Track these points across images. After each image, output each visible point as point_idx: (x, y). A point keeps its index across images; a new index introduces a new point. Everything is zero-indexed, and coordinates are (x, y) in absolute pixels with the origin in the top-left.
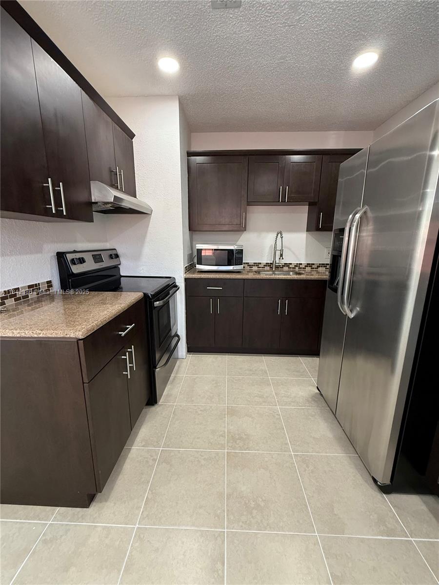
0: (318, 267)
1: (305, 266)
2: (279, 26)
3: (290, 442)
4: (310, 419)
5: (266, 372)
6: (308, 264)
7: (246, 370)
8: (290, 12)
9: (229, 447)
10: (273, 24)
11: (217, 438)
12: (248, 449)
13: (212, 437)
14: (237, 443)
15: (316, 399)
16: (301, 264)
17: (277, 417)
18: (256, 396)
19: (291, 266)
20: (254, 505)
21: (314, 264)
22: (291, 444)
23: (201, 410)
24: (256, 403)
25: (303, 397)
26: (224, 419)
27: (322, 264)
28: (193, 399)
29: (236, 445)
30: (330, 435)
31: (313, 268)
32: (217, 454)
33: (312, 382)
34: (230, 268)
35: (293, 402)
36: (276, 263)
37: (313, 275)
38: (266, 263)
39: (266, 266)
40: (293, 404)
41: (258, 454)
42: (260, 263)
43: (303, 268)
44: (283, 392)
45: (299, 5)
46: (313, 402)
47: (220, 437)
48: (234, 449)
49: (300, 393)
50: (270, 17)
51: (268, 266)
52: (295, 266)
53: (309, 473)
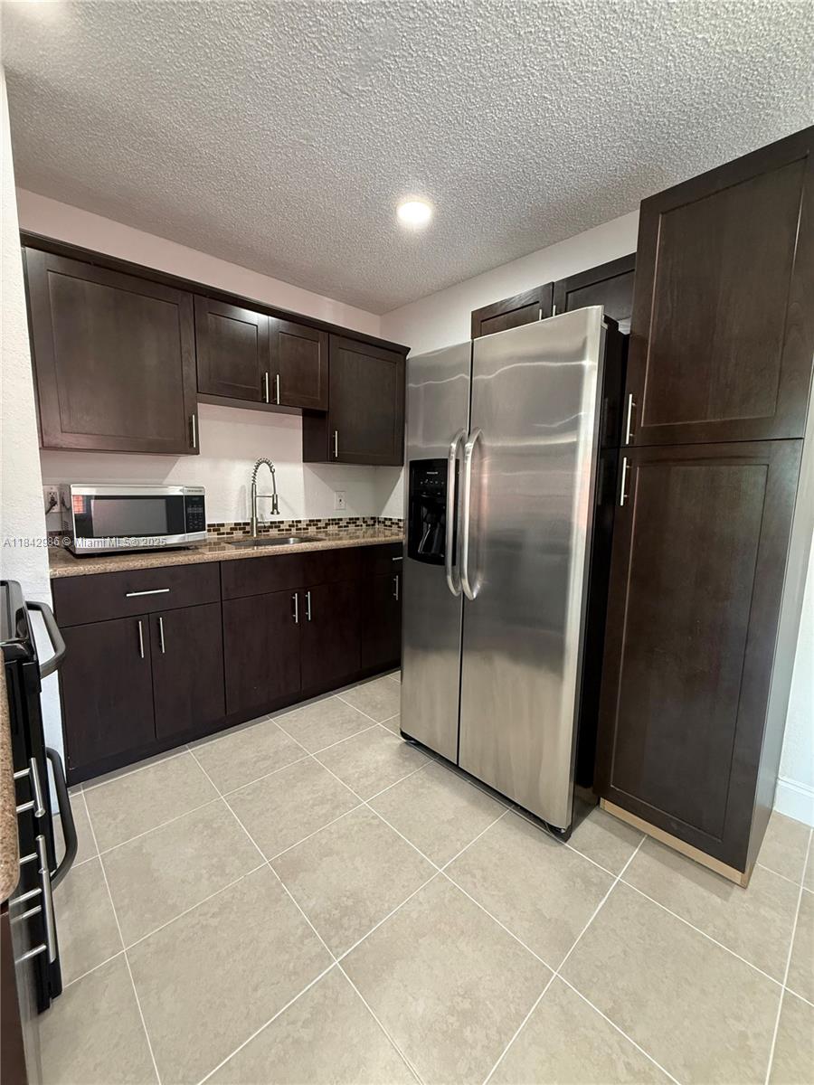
0: (327, 525)
1: (307, 525)
2: (326, 80)
3: (425, 854)
4: (422, 793)
5: (298, 748)
6: (310, 521)
7: (255, 763)
8: (354, 69)
9: (337, 947)
10: (318, 68)
11: (300, 949)
12: (373, 921)
13: (287, 957)
14: (346, 926)
15: (407, 756)
16: (300, 522)
17: (375, 822)
18: (314, 805)
19: (282, 527)
20: (458, 1020)
21: (320, 521)
22: (429, 856)
23: (214, 915)
24: (322, 820)
25: (388, 762)
26: (283, 896)
27: (333, 520)
28: (170, 902)
29: (346, 933)
30: (461, 803)
31: (320, 528)
32: (323, 985)
33: (382, 730)
34: (174, 540)
35: (380, 779)
36: (257, 522)
37: (340, 539)
38: (235, 524)
39: (236, 529)
40: (382, 783)
41: (395, 917)
42: (223, 525)
43: (304, 529)
44: (354, 771)
45: (371, 70)
46: (407, 763)
47: (302, 942)
48: (348, 944)
49: (379, 758)
50: (319, 51)
51: (240, 529)
52: (290, 526)
53: (483, 885)
